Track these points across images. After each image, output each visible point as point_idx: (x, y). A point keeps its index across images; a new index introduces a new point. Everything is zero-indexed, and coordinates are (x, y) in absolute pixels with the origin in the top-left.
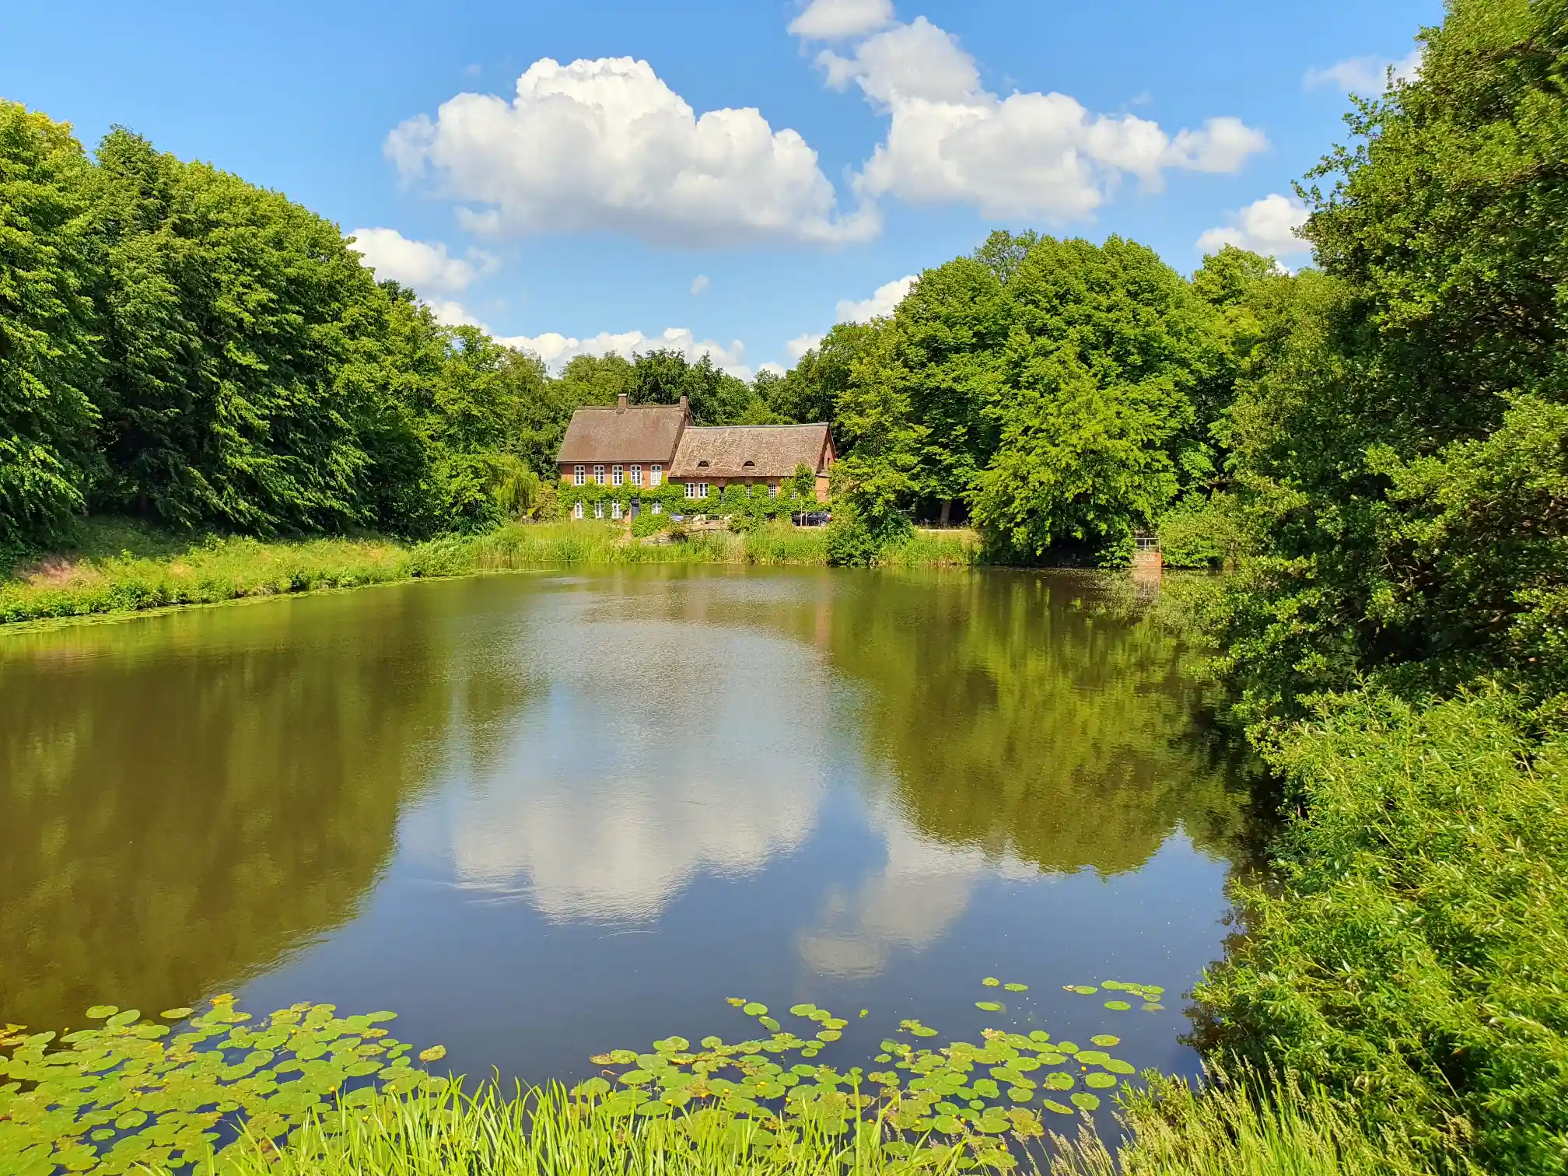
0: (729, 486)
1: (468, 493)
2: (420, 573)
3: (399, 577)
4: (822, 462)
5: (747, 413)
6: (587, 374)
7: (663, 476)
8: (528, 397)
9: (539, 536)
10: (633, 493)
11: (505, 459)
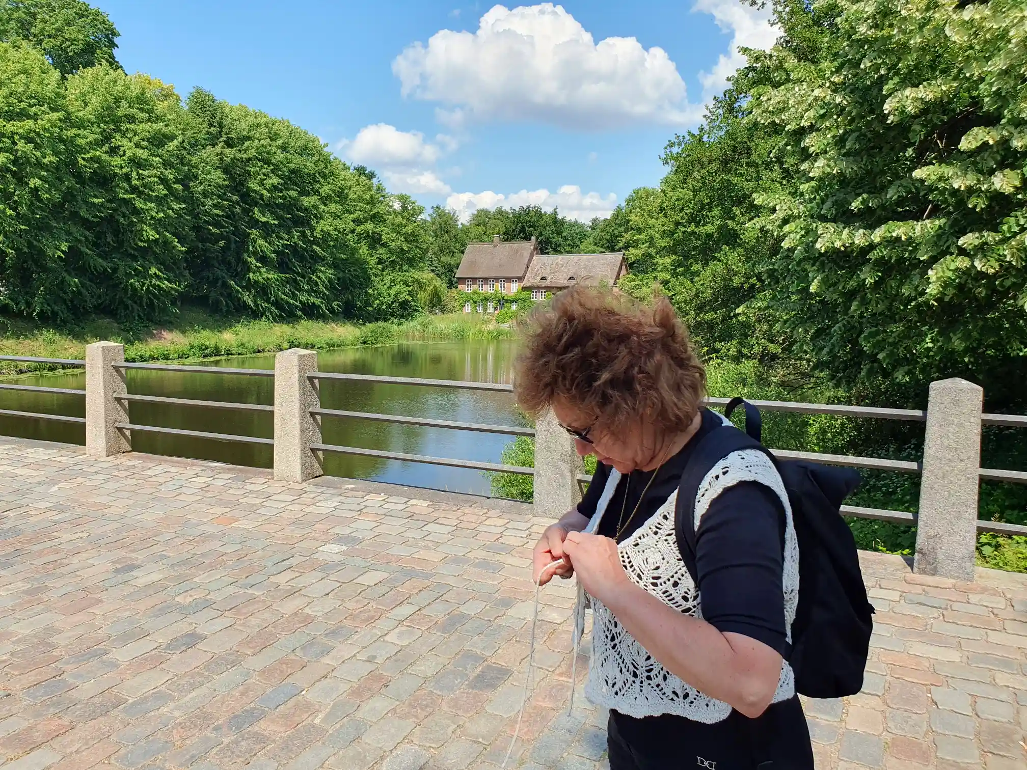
1: (402, 296)
2: (365, 342)
3: (353, 344)
4: (618, 277)
5: (583, 246)
6: (484, 222)
7: (519, 286)
8: (446, 237)
9: (441, 322)
10: (500, 297)
11: (426, 275)
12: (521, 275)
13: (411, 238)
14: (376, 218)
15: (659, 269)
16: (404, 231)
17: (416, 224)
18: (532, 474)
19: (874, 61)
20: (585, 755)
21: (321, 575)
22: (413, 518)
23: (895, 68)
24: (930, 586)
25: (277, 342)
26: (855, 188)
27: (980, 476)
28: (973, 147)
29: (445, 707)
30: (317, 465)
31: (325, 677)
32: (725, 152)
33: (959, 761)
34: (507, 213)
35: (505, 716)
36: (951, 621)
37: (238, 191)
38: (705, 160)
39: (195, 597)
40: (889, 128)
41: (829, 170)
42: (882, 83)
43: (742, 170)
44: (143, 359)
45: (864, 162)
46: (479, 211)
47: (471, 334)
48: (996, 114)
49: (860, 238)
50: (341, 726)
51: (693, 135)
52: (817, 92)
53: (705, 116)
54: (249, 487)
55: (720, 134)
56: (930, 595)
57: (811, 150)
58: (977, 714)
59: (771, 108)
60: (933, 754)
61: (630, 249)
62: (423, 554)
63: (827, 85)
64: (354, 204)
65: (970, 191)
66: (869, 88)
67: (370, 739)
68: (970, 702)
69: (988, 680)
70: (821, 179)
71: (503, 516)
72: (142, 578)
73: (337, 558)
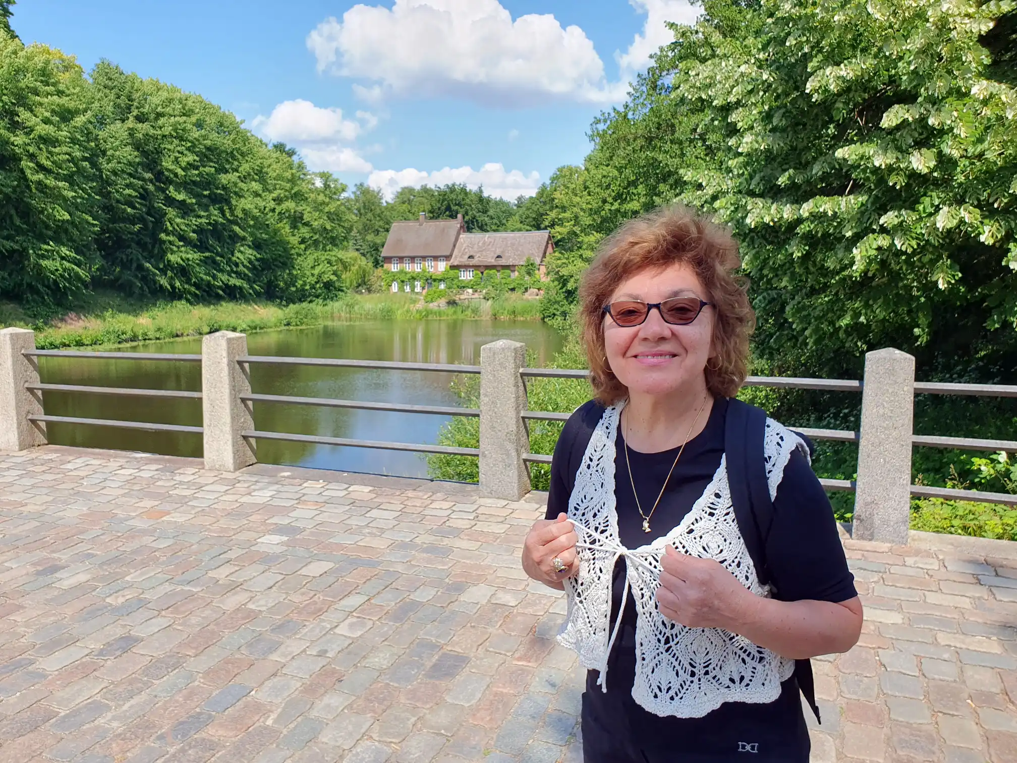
0: (487, 271)
1: (326, 276)
2: (288, 324)
3: (276, 326)
4: (544, 256)
5: (509, 224)
6: (409, 200)
7: (446, 264)
8: (370, 215)
9: (368, 303)
10: (428, 275)
11: (349, 254)
12: (448, 254)
13: (335, 217)
14: (298, 197)
15: (584, 247)
16: (327, 209)
17: (339, 203)
18: (477, 455)
19: (799, 39)
20: (550, 740)
21: (262, 568)
22: (355, 504)
23: (818, 46)
24: (867, 551)
25: (198, 325)
26: (780, 164)
27: (913, 442)
28: (894, 124)
29: (403, 699)
30: (250, 453)
31: (275, 675)
32: (650, 129)
33: (911, 722)
34: (431, 190)
35: (467, 705)
36: (891, 584)
37: (151, 169)
38: (630, 137)
39: (128, 597)
40: (812, 106)
41: (757, 146)
42: (806, 60)
43: (667, 147)
44: (53, 346)
45: (790, 138)
46: (404, 189)
47: (399, 315)
48: (913, 92)
49: (788, 212)
50: (296, 726)
51: (618, 112)
52: (743, 68)
53: (628, 93)
54: (177, 478)
55: (644, 111)
56: (870, 560)
57: (740, 125)
58: (923, 675)
59: (698, 84)
60: (887, 716)
61: (556, 227)
62: (367, 541)
63: (753, 61)
64: (274, 182)
65: (890, 169)
66: (793, 65)
67: (326, 737)
68: (915, 663)
69: (930, 641)
70: (749, 155)
71: (449, 499)
72: (68, 580)
73: (278, 550)
